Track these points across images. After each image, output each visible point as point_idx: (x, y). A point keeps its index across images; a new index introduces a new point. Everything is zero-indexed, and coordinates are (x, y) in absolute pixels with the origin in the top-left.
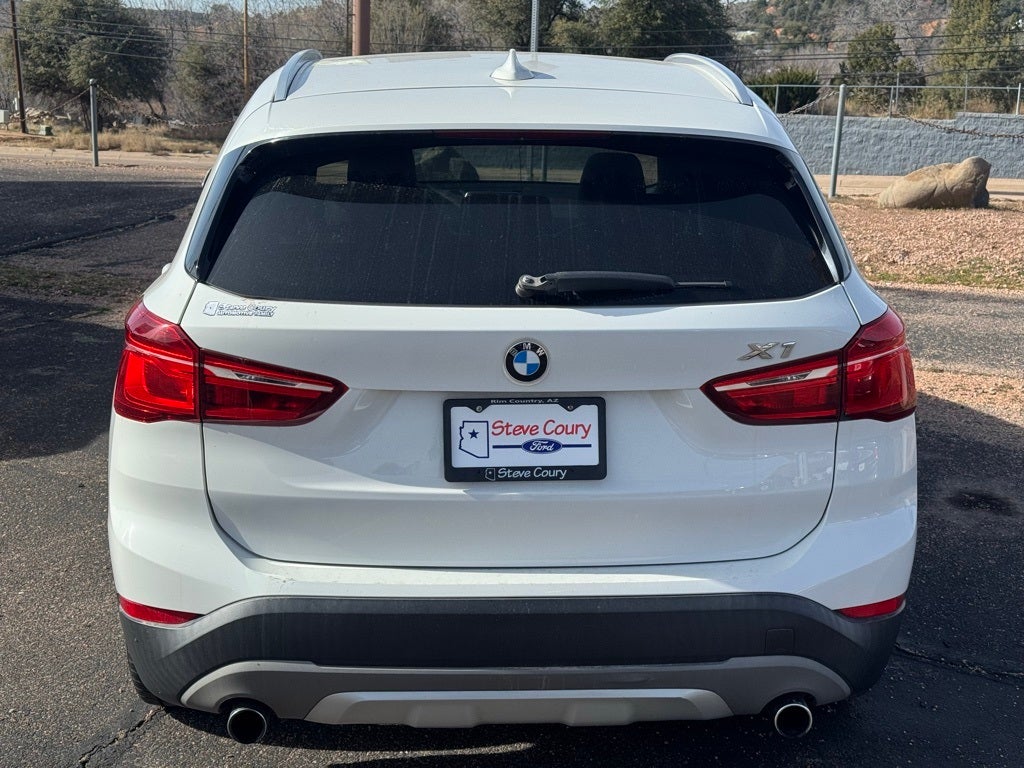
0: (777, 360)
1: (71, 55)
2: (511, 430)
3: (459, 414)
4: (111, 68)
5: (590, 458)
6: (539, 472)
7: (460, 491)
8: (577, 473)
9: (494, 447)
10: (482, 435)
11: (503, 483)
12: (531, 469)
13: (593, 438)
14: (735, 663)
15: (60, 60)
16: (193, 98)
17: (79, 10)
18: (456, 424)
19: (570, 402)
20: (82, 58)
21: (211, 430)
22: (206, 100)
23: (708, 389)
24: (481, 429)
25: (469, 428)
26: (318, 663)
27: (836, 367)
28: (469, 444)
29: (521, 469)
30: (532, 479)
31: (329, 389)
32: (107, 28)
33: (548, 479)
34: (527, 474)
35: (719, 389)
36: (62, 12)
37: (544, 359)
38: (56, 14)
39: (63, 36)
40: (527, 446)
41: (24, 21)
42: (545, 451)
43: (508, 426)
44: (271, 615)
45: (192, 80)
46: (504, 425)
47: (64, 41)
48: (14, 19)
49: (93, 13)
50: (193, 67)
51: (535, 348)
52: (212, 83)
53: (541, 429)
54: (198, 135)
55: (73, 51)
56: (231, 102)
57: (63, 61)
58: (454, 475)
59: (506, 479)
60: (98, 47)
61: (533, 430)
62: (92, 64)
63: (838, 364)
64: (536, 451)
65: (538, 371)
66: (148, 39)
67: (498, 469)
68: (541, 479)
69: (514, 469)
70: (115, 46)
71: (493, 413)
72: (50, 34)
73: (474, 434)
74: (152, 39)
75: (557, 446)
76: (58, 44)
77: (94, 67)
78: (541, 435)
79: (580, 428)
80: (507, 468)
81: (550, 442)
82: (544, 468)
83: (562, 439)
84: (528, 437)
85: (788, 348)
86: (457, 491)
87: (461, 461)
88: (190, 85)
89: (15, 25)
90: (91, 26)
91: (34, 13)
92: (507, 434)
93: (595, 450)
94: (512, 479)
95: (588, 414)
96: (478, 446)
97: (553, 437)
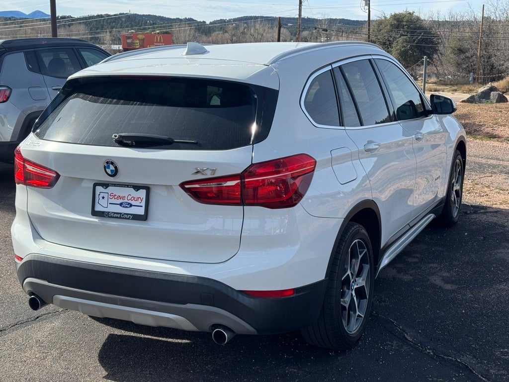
0: (209, 176)
1: (393, 46)
2: (116, 197)
3: (99, 189)
4: (411, 51)
5: (141, 211)
6: (123, 215)
7: (97, 220)
8: (136, 217)
9: (110, 203)
10: (106, 198)
11: (110, 218)
12: (121, 214)
13: (143, 204)
14: (189, 306)
15: (388, 48)
16: (452, 64)
17: (399, 25)
18: (97, 193)
19: (137, 188)
20: (398, 47)
21: (29, 189)
22: (458, 65)
23: (182, 185)
24: (106, 195)
25: (102, 195)
26: (49, 282)
27: (239, 181)
28: (102, 202)
29: (117, 213)
30: (120, 218)
31: (56, 176)
32: (412, 32)
33: (126, 218)
34: (119, 216)
35: (187, 186)
36: (391, 25)
37: (116, 167)
38: (388, 27)
39: (391, 37)
40: (121, 204)
41: (374, 31)
42: (127, 207)
43: (115, 195)
44: (34, 260)
45: (452, 56)
46: (114, 195)
47: (391, 39)
48: (369, 30)
49: (405, 25)
50: (453, 49)
51: (112, 163)
52: (462, 56)
53: (126, 198)
54: (452, 82)
55: (394, 44)
56: (471, 65)
57: (390, 49)
58: (95, 213)
59: (111, 217)
60: (406, 41)
61: (123, 198)
62: (402, 50)
63: (240, 180)
64: (124, 207)
65: (115, 173)
66: (431, 36)
67: (109, 212)
68: (123, 218)
69: (115, 213)
70: (414, 41)
71: (111, 189)
72: (385, 36)
73: (103, 198)
74: (433, 36)
75: (131, 205)
76: (389, 41)
77: (403, 51)
78: (126, 201)
79: (139, 199)
80: (112, 212)
81: (129, 204)
82: (125, 214)
83: (133, 203)
84: (121, 201)
85: (214, 171)
86: (95, 220)
87: (98, 208)
88: (452, 58)
89: (369, 33)
90: (404, 31)
91: (379, 27)
92: (115, 199)
93: (143, 208)
94: (113, 217)
95: (142, 193)
96: (104, 202)
97: (130, 202)
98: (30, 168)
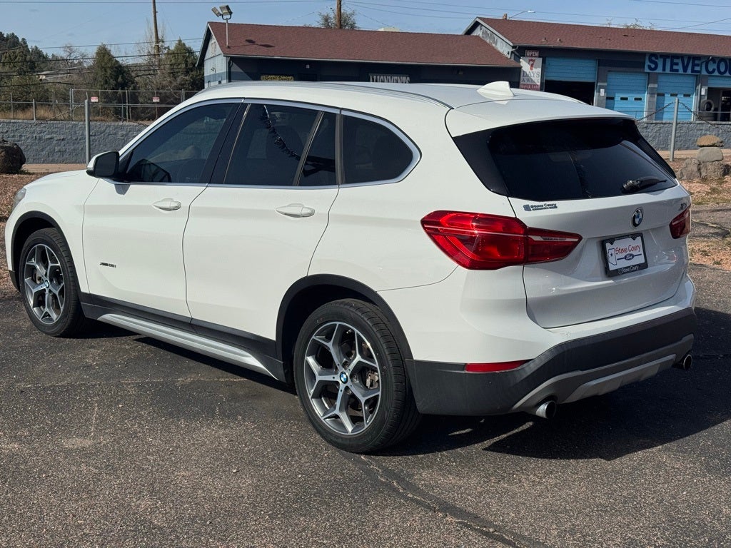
2: (620, 251)
3: (608, 246)
5: (641, 260)
6: (631, 268)
7: (611, 281)
8: (641, 267)
9: (618, 260)
10: (614, 254)
11: (623, 275)
12: (629, 267)
13: (642, 251)
18: (607, 251)
19: (634, 236)
21: (527, 268)
23: (671, 224)
24: (613, 252)
25: (611, 252)
29: (627, 268)
30: (630, 272)
31: (576, 240)
33: (635, 271)
34: (629, 270)
35: (673, 224)
40: (625, 258)
42: (631, 259)
46: (619, 249)
53: (628, 250)
58: (609, 274)
59: (624, 273)
61: (626, 250)
64: (628, 259)
67: (620, 269)
68: (632, 271)
69: (625, 268)
71: (615, 244)
73: (612, 255)
75: (633, 256)
78: (628, 252)
79: (638, 247)
80: (623, 268)
81: (631, 255)
82: (632, 266)
83: (634, 253)
84: (625, 254)
87: (612, 268)
92: (620, 253)
93: (643, 256)
95: (639, 241)
97: (632, 252)
98: (537, 238)
